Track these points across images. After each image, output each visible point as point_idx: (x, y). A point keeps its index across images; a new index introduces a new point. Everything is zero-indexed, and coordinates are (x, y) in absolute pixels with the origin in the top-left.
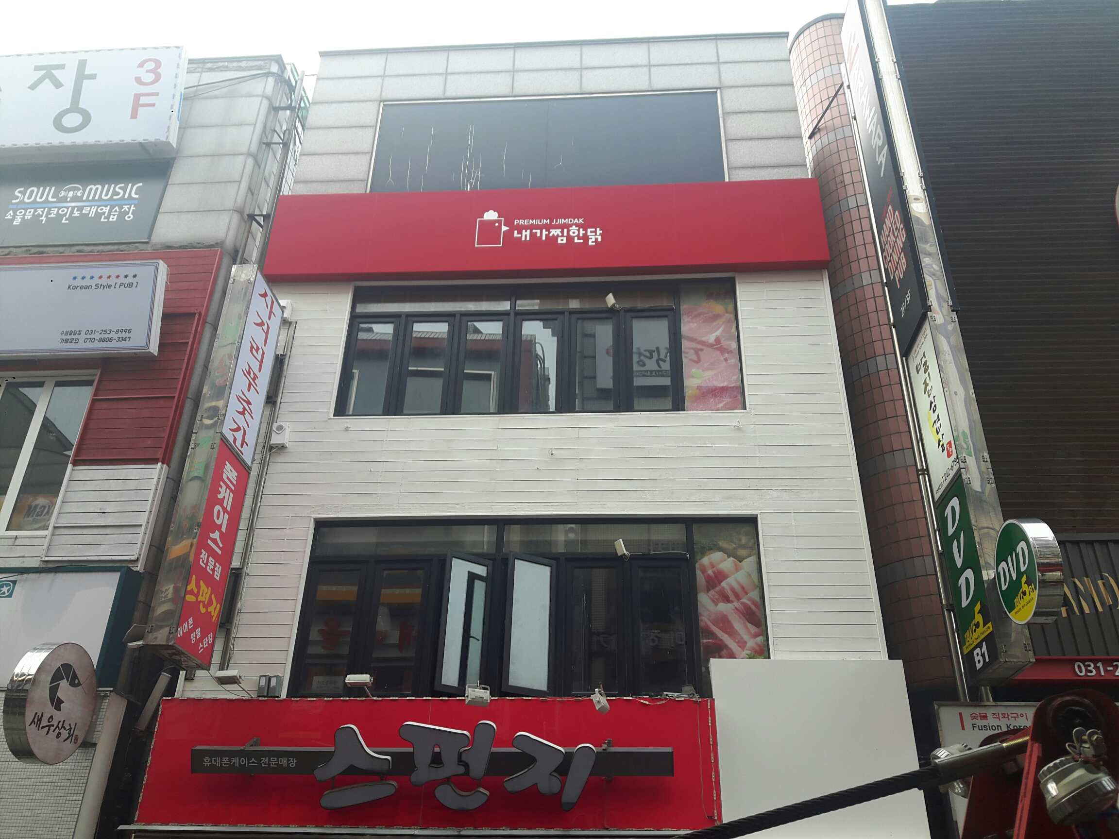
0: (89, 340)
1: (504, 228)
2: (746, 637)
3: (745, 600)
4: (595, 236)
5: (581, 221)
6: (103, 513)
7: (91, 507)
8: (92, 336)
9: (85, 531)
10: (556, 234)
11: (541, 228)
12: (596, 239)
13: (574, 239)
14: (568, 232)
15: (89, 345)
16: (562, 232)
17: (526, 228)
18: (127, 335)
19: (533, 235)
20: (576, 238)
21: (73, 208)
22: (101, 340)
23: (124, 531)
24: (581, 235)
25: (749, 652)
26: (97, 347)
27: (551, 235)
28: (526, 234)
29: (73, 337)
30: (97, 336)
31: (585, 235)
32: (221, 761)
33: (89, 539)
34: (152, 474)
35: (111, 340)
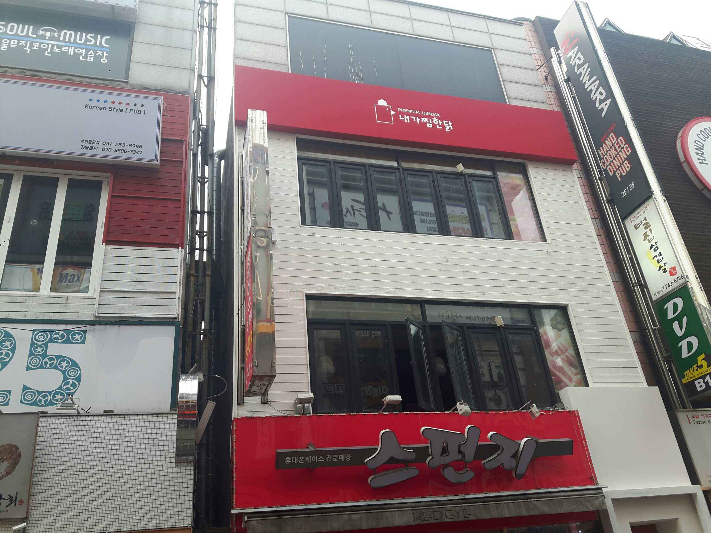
0: (106, 150)
1: (393, 113)
2: (572, 376)
3: (567, 354)
4: (449, 127)
5: (438, 115)
6: (139, 282)
7: (127, 277)
8: (109, 147)
9: (127, 295)
10: (425, 121)
11: (416, 116)
12: (450, 128)
13: (437, 126)
14: (432, 121)
15: (106, 153)
16: (429, 120)
17: (407, 114)
18: (139, 149)
19: (411, 120)
20: (438, 125)
21: (53, 46)
22: (116, 150)
23: (161, 296)
24: (440, 124)
25: (574, 384)
26: (112, 155)
27: (422, 121)
28: (407, 118)
29: (91, 145)
30: (113, 147)
31: (443, 124)
32: (298, 459)
33: (132, 301)
34: (174, 255)
35: (125, 151)
